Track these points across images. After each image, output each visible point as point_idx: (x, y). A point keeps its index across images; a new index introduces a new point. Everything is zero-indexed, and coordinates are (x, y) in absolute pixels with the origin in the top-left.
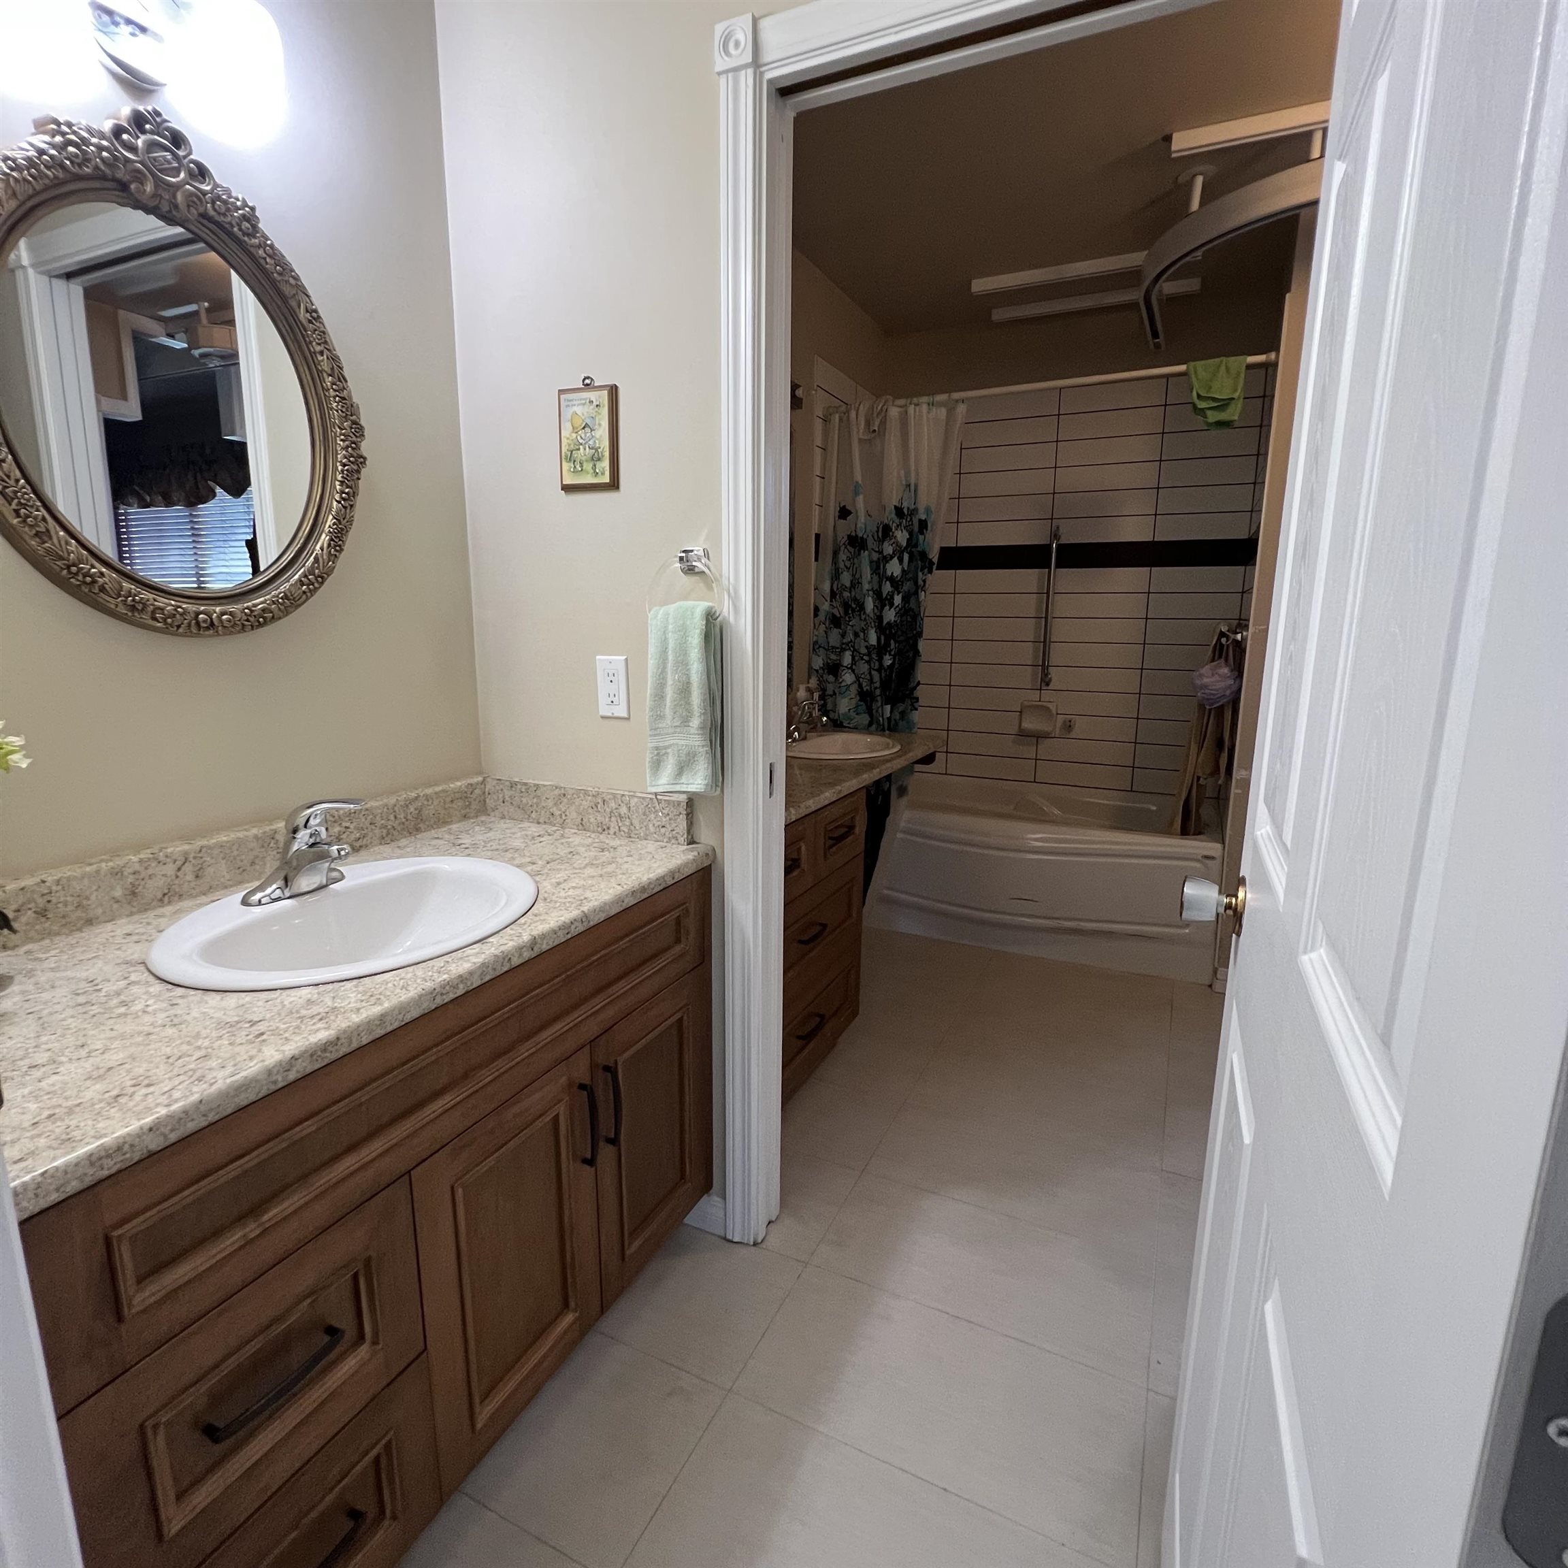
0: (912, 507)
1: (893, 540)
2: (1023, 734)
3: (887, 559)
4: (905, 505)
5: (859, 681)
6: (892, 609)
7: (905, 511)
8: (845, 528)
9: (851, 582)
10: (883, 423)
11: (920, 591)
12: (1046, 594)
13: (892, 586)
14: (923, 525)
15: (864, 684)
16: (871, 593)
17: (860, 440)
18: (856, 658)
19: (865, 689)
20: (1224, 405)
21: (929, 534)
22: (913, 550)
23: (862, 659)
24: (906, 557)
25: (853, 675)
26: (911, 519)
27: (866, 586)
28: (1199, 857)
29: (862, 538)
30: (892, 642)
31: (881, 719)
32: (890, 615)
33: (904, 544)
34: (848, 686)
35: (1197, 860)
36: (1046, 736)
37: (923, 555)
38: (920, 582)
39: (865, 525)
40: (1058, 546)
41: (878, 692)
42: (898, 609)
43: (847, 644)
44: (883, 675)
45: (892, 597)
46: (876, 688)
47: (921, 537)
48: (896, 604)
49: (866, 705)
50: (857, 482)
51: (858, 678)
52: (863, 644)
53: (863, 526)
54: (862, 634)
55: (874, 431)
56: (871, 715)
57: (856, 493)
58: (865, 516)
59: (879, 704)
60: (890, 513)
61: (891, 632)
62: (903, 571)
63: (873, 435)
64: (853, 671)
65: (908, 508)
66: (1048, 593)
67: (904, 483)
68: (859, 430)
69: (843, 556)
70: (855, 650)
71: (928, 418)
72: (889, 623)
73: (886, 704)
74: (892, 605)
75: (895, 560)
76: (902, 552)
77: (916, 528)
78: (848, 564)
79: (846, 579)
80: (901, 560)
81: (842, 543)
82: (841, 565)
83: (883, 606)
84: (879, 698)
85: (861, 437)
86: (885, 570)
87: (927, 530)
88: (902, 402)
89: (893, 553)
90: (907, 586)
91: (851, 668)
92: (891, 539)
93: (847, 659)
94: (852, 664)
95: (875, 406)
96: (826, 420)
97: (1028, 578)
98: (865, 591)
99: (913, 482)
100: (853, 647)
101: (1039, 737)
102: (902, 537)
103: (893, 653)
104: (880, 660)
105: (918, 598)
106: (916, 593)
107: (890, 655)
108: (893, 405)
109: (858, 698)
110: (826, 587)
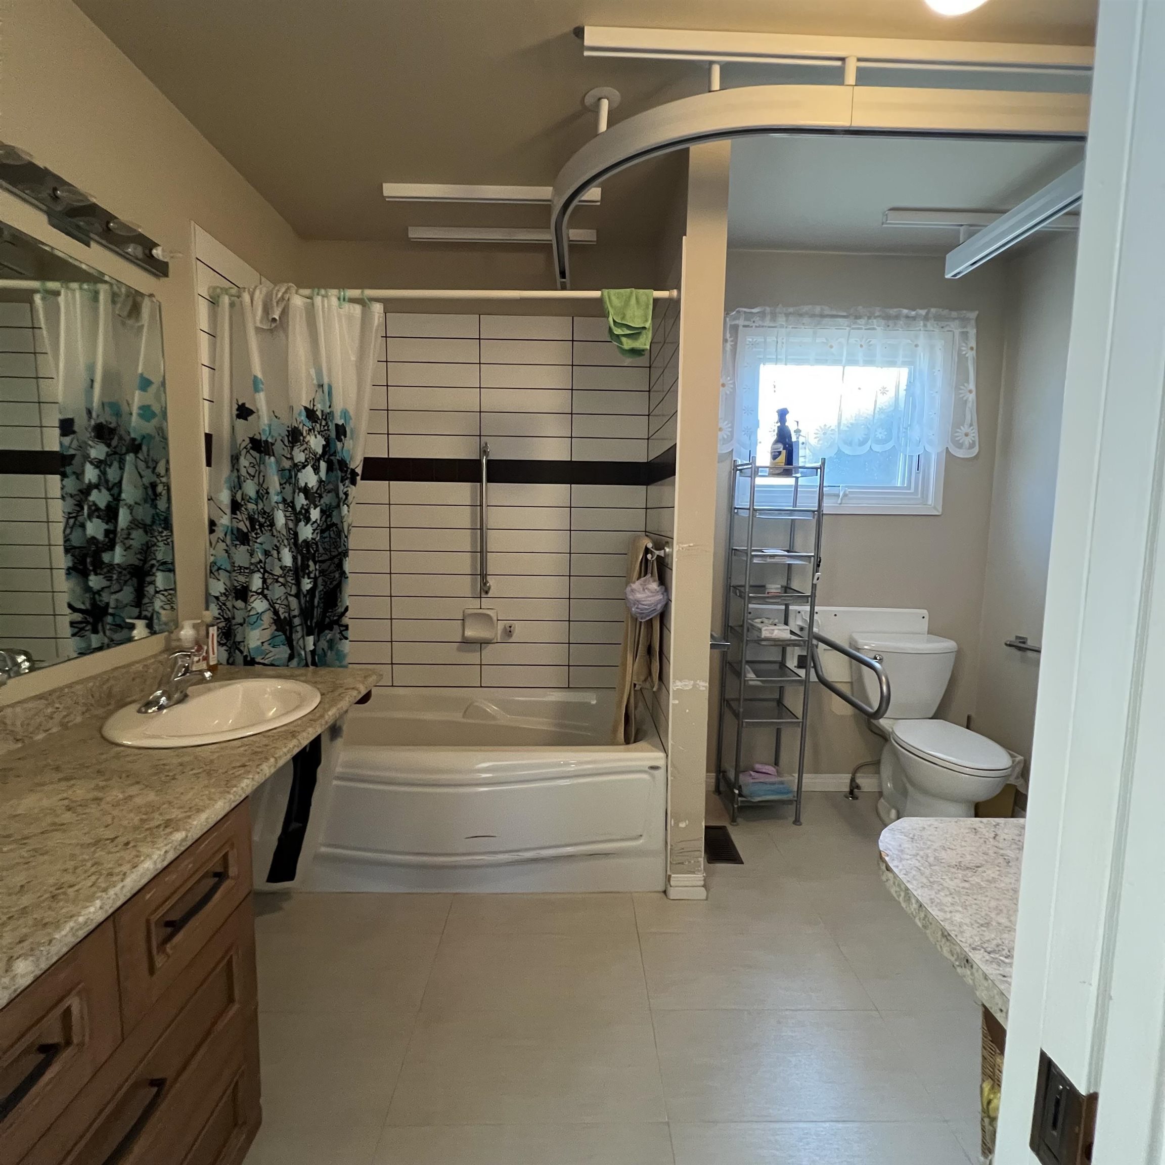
0: (328, 410)
1: (305, 446)
2: (466, 642)
3: (298, 468)
4: (319, 407)
5: (274, 608)
6: (309, 525)
7: (319, 413)
8: (244, 430)
9: (258, 492)
10: (285, 312)
11: (341, 504)
12: (479, 506)
13: (306, 498)
14: (341, 431)
15: (281, 611)
16: (281, 506)
17: (258, 329)
18: (269, 581)
19: (282, 617)
20: (636, 333)
21: (348, 442)
22: (332, 458)
23: (277, 581)
24: (323, 465)
25: (265, 602)
26: (327, 424)
27: (275, 498)
28: (647, 769)
29: (266, 441)
30: (311, 563)
31: (303, 653)
32: (306, 532)
33: (320, 451)
34: (259, 615)
35: (645, 772)
36: (488, 642)
37: (343, 464)
38: (342, 495)
39: (270, 426)
40: (488, 462)
41: (297, 621)
42: (315, 525)
43: (255, 565)
44: (303, 601)
45: (307, 511)
46: (295, 617)
47: (339, 445)
48: (313, 519)
49: (285, 634)
50: (255, 377)
51: (272, 605)
52: (277, 564)
53: (267, 429)
54: (275, 553)
55: (274, 320)
56: (291, 647)
57: (256, 390)
58: (269, 417)
59: (299, 635)
60: (300, 414)
61: (308, 551)
62: (320, 481)
63: (273, 325)
64: (265, 597)
65: (322, 411)
66: (481, 505)
67: (315, 382)
68: (255, 317)
69: (244, 462)
70: (265, 571)
71: (339, 314)
72: (305, 541)
73: (308, 635)
74: (308, 520)
75: (309, 469)
76: (318, 460)
77: (333, 434)
78: (252, 471)
79: (250, 489)
80: (316, 470)
81: (243, 446)
82: (243, 472)
83: (298, 521)
84: (299, 628)
85: (259, 325)
86: (297, 480)
87: (345, 437)
88: (307, 292)
89: (306, 461)
90: (327, 499)
91: (262, 593)
92: (302, 445)
93: (256, 582)
94: (263, 588)
95: (275, 292)
96: (214, 302)
97: (461, 491)
98: (273, 504)
99: (326, 381)
100: (264, 568)
101: (482, 643)
102: (316, 443)
103: (312, 575)
104: (298, 584)
105: (340, 513)
106: (338, 506)
107: (309, 578)
108: (297, 293)
109: (274, 627)
110: (225, 497)
